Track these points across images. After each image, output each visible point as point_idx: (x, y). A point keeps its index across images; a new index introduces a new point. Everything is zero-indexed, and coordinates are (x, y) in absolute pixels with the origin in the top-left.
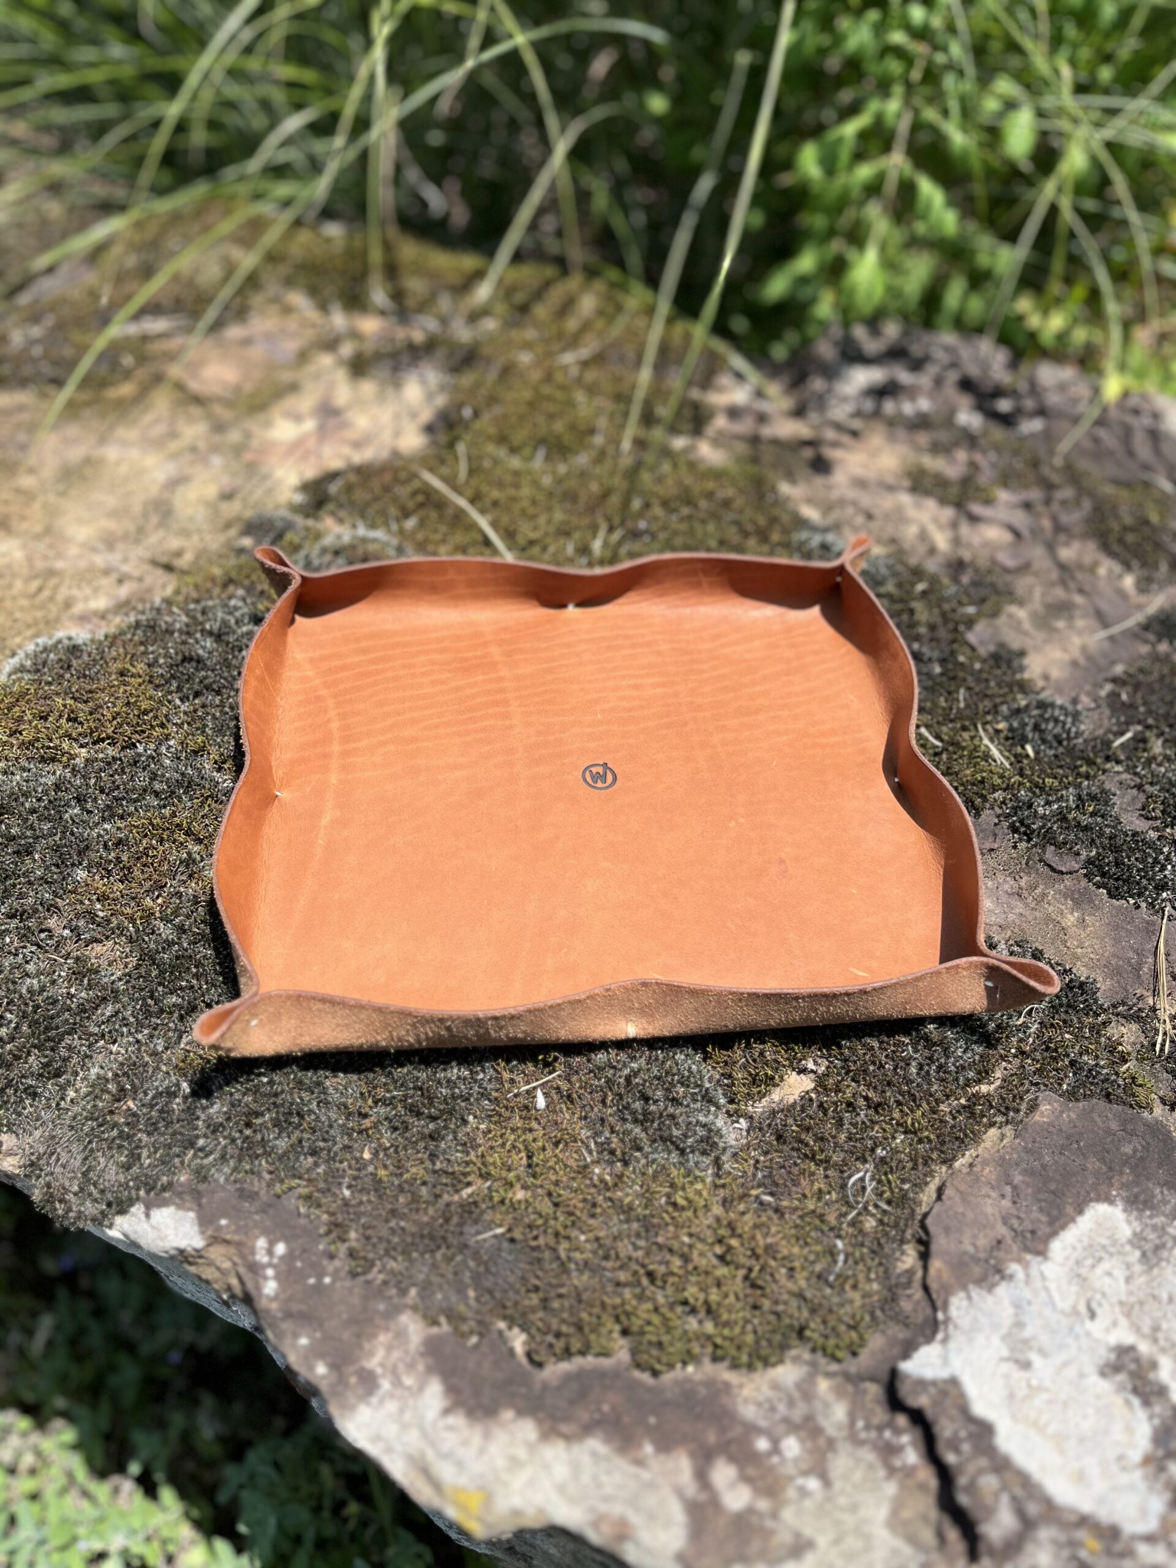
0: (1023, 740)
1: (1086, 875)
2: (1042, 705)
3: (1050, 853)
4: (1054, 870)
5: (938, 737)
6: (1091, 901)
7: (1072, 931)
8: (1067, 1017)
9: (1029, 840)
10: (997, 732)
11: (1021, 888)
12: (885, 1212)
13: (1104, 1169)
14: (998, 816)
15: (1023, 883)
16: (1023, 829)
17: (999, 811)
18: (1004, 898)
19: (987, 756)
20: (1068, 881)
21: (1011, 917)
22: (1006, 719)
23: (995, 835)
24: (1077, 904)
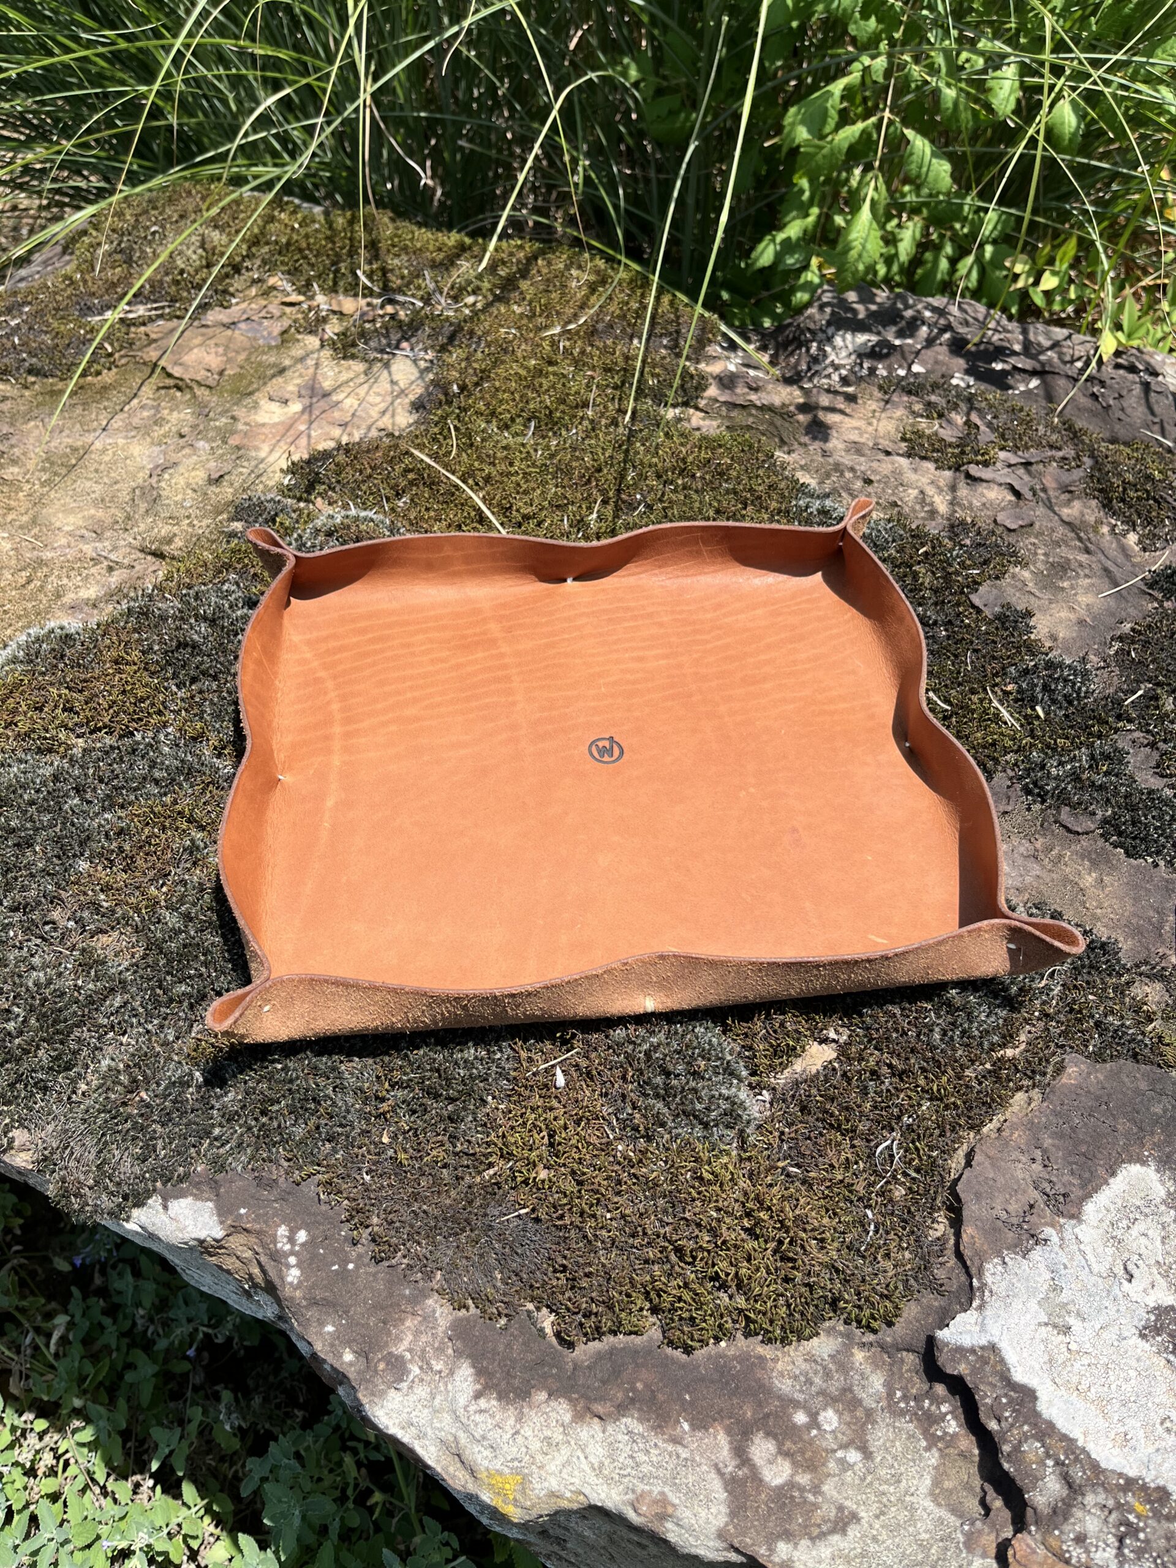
0: (1033, 701)
1: (1102, 835)
2: (1050, 665)
3: (1065, 814)
4: (1069, 830)
5: (946, 701)
6: (1108, 861)
7: (1091, 892)
8: (1090, 979)
9: (1042, 803)
10: (1007, 693)
11: (1036, 850)
12: (914, 1179)
13: (1135, 1130)
14: (1011, 779)
15: (1038, 845)
16: (1037, 791)
17: (1011, 773)
18: (1020, 861)
19: (997, 717)
20: (1085, 842)
21: (1028, 879)
22: (1015, 681)
23: (1009, 798)
24: (1095, 864)
